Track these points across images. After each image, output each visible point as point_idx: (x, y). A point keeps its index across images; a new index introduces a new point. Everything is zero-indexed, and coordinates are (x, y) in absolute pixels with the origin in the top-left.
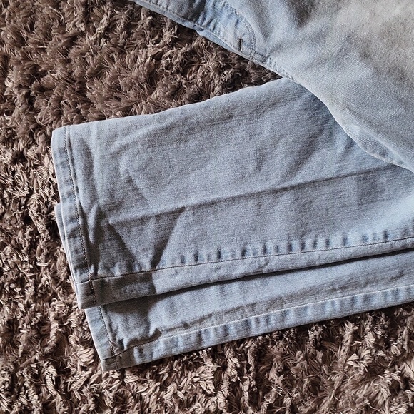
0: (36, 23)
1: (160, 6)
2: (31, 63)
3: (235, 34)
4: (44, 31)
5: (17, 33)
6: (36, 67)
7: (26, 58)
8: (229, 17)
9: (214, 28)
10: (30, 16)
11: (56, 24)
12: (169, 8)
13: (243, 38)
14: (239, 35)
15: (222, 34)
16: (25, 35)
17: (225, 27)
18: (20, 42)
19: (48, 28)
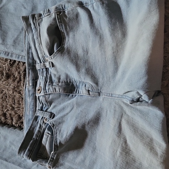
0: (15, 101)
1: (57, 92)
2: (17, 114)
3: (86, 89)
4: (18, 103)
5: (11, 106)
6: (19, 115)
7: (16, 113)
8: (82, 85)
9: (79, 92)
10: (13, 99)
11: (21, 99)
12: (60, 91)
13: (89, 89)
14: (87, 89)
15: (81, 93)
16: (13, 106)
17: (82, 89)
18: (13, 108)
19: (19, 101)
